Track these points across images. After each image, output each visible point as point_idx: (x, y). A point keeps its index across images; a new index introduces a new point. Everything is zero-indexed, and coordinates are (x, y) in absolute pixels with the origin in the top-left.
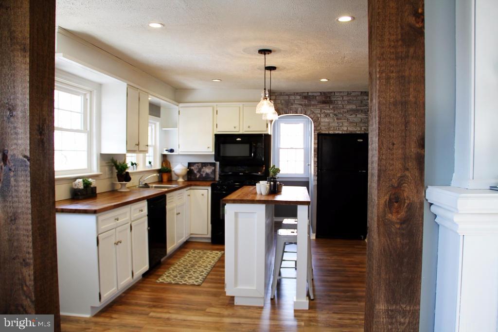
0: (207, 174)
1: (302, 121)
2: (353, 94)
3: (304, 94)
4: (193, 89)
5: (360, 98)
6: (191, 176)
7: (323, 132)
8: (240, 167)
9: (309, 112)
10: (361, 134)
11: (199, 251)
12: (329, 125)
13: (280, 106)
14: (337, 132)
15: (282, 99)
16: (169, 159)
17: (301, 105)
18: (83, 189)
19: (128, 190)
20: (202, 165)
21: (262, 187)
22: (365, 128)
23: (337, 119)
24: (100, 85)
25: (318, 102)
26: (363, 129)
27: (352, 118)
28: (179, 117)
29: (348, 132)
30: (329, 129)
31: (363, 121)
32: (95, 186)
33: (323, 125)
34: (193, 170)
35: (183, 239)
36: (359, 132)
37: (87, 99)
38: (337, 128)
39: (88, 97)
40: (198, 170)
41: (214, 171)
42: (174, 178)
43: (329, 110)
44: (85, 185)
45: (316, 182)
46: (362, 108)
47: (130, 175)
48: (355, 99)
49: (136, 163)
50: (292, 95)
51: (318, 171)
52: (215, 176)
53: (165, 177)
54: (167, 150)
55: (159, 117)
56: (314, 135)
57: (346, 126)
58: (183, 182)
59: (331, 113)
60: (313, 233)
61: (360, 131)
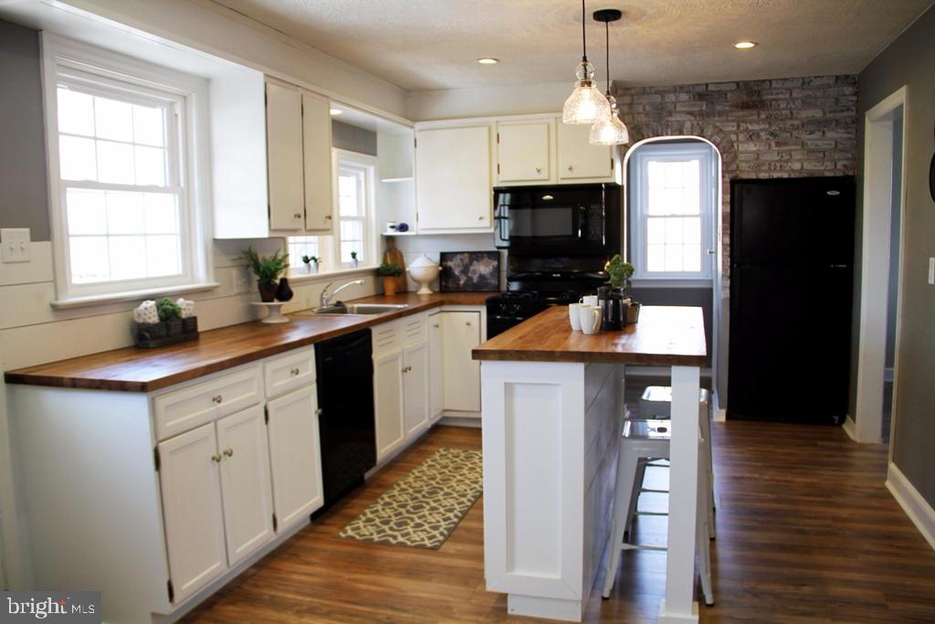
0: (482, 277)
1: (696, 154)
2: (817, 82)
3: (699, 89)
4: (443, 89)
5: (833, 92)
6: (446, 281)
7: (745, 176)
8: (553, 260)
9: (709, 131)
10: (835, 178)
11: (455, 451)
12: (758, 158)
13: (642, 119)
14: (776, 175)
15: (645, 102)
16: (400, 247)
17: (691, 113)
18: (156, 325)
19: (286, 320)
20: (470, 257)
21: (585, 313)
22: (845, 162)
23: (778, 144)
24: (207, 81)
25: (731, 106)
26: (839, 166)
27: (813, 140)
28: (415, 152)
29: (804, 175)
30: (758, 167)
31: (840, 146)
32: (194, 315)
33: (743, 159)
34: (450, 268)
35: (425, 423)
36: (831, 174)
37: (176, 115)
38: (778, 165)
39: (178, 110)
40: (462, 268)
41: (498, 270)
42: (412, 286)
43: (758, 123)
44: (163, 314)
45: (728, 291)
46: (838, 115)
47: (290, 285)
48: (819, 94)
49: (317, 257)
50: (669, 92)
51: (731, 267)
52: (499, 281)
53: (390, 286)
54: (392, 227)
55: (374, 154)
56: (723, 182)
57: (799, 160)
58: (430, 295)
59: (762, 130)
60: (721, 407)
61: (832, 170)
